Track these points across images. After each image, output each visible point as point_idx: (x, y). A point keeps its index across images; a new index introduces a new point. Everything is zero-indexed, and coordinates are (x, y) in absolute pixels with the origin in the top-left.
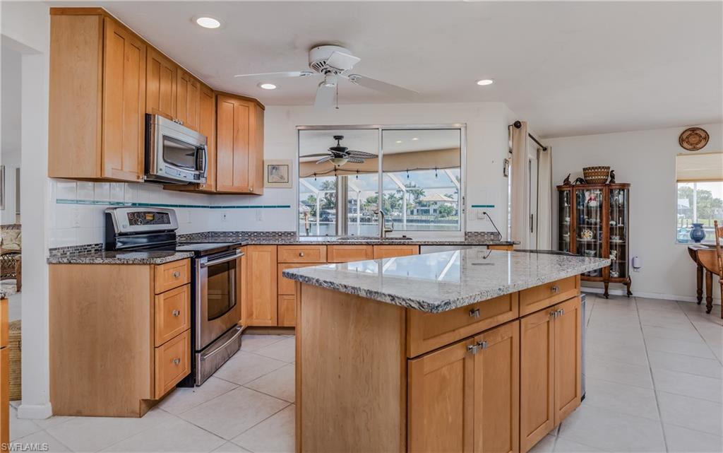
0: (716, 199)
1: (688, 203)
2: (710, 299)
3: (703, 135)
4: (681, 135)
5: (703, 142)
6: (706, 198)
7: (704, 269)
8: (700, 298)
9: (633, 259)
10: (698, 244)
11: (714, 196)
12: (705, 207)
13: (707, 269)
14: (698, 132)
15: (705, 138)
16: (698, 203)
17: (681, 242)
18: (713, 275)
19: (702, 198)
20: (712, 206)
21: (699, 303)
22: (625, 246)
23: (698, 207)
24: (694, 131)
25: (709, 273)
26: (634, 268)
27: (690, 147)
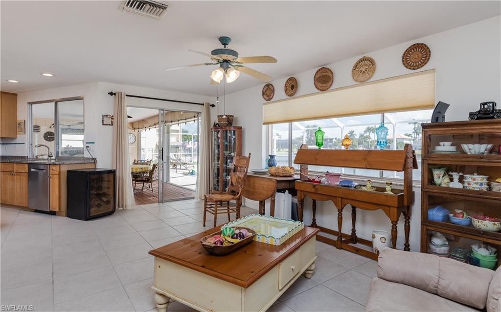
4: (263, 90)
27: (267, 98)
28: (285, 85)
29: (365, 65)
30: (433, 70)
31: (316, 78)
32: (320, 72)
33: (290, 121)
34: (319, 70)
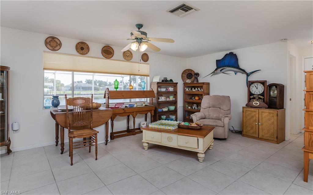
0: (62, 84)
1: (53, 85)
2: (63, 144)
3: (59, 42)
4: (46, 39)
5: (58, 47)
6: (59, 83)
7: (59, 126)
8: (57, 142)
9: (12, 125)
10: (56, 109)
11: (62, 82)
12: (59, 86)
13: (61, 126)
14: (55, 40)
15: (59, 45)
16: (56, 85)
17: (46, 108)
18: (65, 128)
19: (58, 83)
20: (61, 86)
21: (57, 145)
22: (4, 116)
23: (56, 87)
24: (53, 38)
25: (62, 128)
26: (14, 130)
27: (51, 48)
28: (77, 45)
29: (129, 54)
30: (148, 64)
31: (103, 50)
32: (106, 47)
33: (73, 71)
34: (106, 46)
